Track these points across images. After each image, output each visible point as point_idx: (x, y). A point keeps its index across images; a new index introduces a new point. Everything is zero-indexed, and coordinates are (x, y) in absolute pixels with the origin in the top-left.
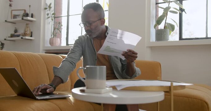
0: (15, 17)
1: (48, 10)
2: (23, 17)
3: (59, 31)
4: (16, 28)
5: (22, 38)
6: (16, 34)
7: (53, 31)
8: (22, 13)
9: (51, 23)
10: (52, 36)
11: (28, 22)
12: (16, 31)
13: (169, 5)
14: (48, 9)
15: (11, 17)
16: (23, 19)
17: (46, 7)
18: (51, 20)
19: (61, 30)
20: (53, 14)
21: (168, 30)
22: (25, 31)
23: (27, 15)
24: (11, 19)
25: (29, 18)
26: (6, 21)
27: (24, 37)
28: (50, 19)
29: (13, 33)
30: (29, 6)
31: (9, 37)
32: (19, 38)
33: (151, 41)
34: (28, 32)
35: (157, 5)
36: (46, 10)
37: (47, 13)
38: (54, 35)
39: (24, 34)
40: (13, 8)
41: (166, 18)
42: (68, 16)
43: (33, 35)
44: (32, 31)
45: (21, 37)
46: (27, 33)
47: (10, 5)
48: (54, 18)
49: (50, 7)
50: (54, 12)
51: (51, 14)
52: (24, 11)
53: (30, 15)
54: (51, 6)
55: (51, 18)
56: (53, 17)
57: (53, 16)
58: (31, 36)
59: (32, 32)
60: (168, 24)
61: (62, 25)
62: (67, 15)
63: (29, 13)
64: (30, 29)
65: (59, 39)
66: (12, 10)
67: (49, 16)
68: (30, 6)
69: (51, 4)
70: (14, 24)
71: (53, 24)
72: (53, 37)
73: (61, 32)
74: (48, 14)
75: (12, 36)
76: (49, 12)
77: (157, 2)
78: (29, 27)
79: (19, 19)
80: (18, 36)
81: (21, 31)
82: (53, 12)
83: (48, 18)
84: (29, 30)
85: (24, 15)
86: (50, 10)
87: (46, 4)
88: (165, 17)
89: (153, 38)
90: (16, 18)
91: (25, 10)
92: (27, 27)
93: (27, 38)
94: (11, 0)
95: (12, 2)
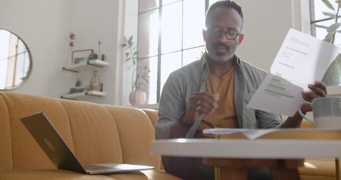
0: (77, 61)
1: (127, 48)
2: (89, 60)
3: (144, 81)
4: (78, 79)
5: (86, 94)
6: (78, 88)
7: (135, 80)
8: (87, 55)
9: (132, 68)
10: (134, 89)
11: (96, 69)
12: (78, 84)
13: (336, 21)
14: (128, 46)
15: (72, 62)
16: (88, 63)
17: (124, 43)
18: (133, 64)
19: (147, 79)
20: (135, 53)
22: (92, 83)
23: (95, 57)
25: (98, 61)
26: (64, 68)
27: (89, 93)
28: (130, 62)
30: (98, 43)
31: (68, 94)
32: (83, 94)
34: (96, 84)
35: (313, 24)
36: (125, 48)
37: (125, 52)
38: (137, 87)
39: (89, 87)
40: (74, 48)
42: (159, 55)
43: (103, 89)
44: (102, 82)
45: (85, 91)
46: (95, 86)
47: (71, 44)
48: (138, 60)
49: (130, 43)
50: (138, 50)
51: (132, 53)
52: (90, 52)
53: (100, 57)
54: (133, 41)
56: (136, 58)
57: (136, 56)
58: (101, 90)
59: (102, 85)
61: (149, 71)
62: (157, 54)
63: (97, 54)
64: (99, 80)
65: (145, 94)
66: (73, 52)
67: (129, 57)
68: (100, 43)
69: (131, 38)
70: (76, 73)
71: (135, 68)
72: (136, 90)
73: (147, 82)
74: (127, 54)
75: (73, 91)
76: (128, 51)
78: (98, 76)
79: (84, 63)
80: (81, 91)
81: (85, 84)
82: (136, 50)
83: (128, 59)
84: (97, 80)
85: (91, 57)
86: (130, 47)
87: (125, 38)
90: (79, 63)
91: (92, 51)
92: (95, 76)
93: (95, 92)
94: (72, 36)
95: (74, 38)
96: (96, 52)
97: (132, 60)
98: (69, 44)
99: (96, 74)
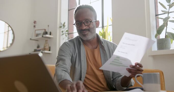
1: (62, 28)
2: (43, 35)
4: (38, 44)
6: (38, 49)
8: (42, 32)
9: (65, 38)
11: (47, 39)
12: (38, 47)
13: (168, 15)
14: (63, 27)
15: (35, 36)
16: (43, 37)
17: (61, 26)
18: (65, 36)
20: (67, 31)
21: (169, 39)
22: (45, 47)
23: (46, 33)
24: (35, 37)
25: (47, 36)
26: (31, 39)
27: (43, 52)
29: (36, 48)
30: (47, 26)
31: (33, 52)
33: (153, 50)
34: (47, 47)
35: (157, 16)
36: (61, 28)
37: (61, 30)
39: (43, 49)
40: (36, 28)
41: (167, 28)
43: (51, 50)
44: (50, 46)
45: (41, 51)
46: (46, 48)
47: (34, 27)
48: (68, 34)
49: (64, 26)
51: (65, 31)
53: (49, 33)
54: (65, 25)
55: (65, 35)
56: (67, 33)
57: (67, 32)
58: (50, 50)
59: (50, 47)
60: (168, 33)
64: (48, 45)
66: (35, 30)
67: (63, 33)
69: (64, 23)
70: (37, 41)
74: (63, 32)
75: (35, 51)
76: (63, 30)
77: (156, 14)
78: (48, 43)
79: (40, 36)
80: (39, 51)
81: (42, 47)
82: (67, 29)
85: (44, 33)
86: (64, 28)
87: (61, 23)
88: (165, 27)
89: (155, 47)
90: (38, 36)
91: (45, 30)
92: (46, 43)
93: (46, 52)
94: (35, 22)
95: (36, 23)
96: (47, 31)
97: (65, 34)
98: (33, 26)
99: (47, 42)
